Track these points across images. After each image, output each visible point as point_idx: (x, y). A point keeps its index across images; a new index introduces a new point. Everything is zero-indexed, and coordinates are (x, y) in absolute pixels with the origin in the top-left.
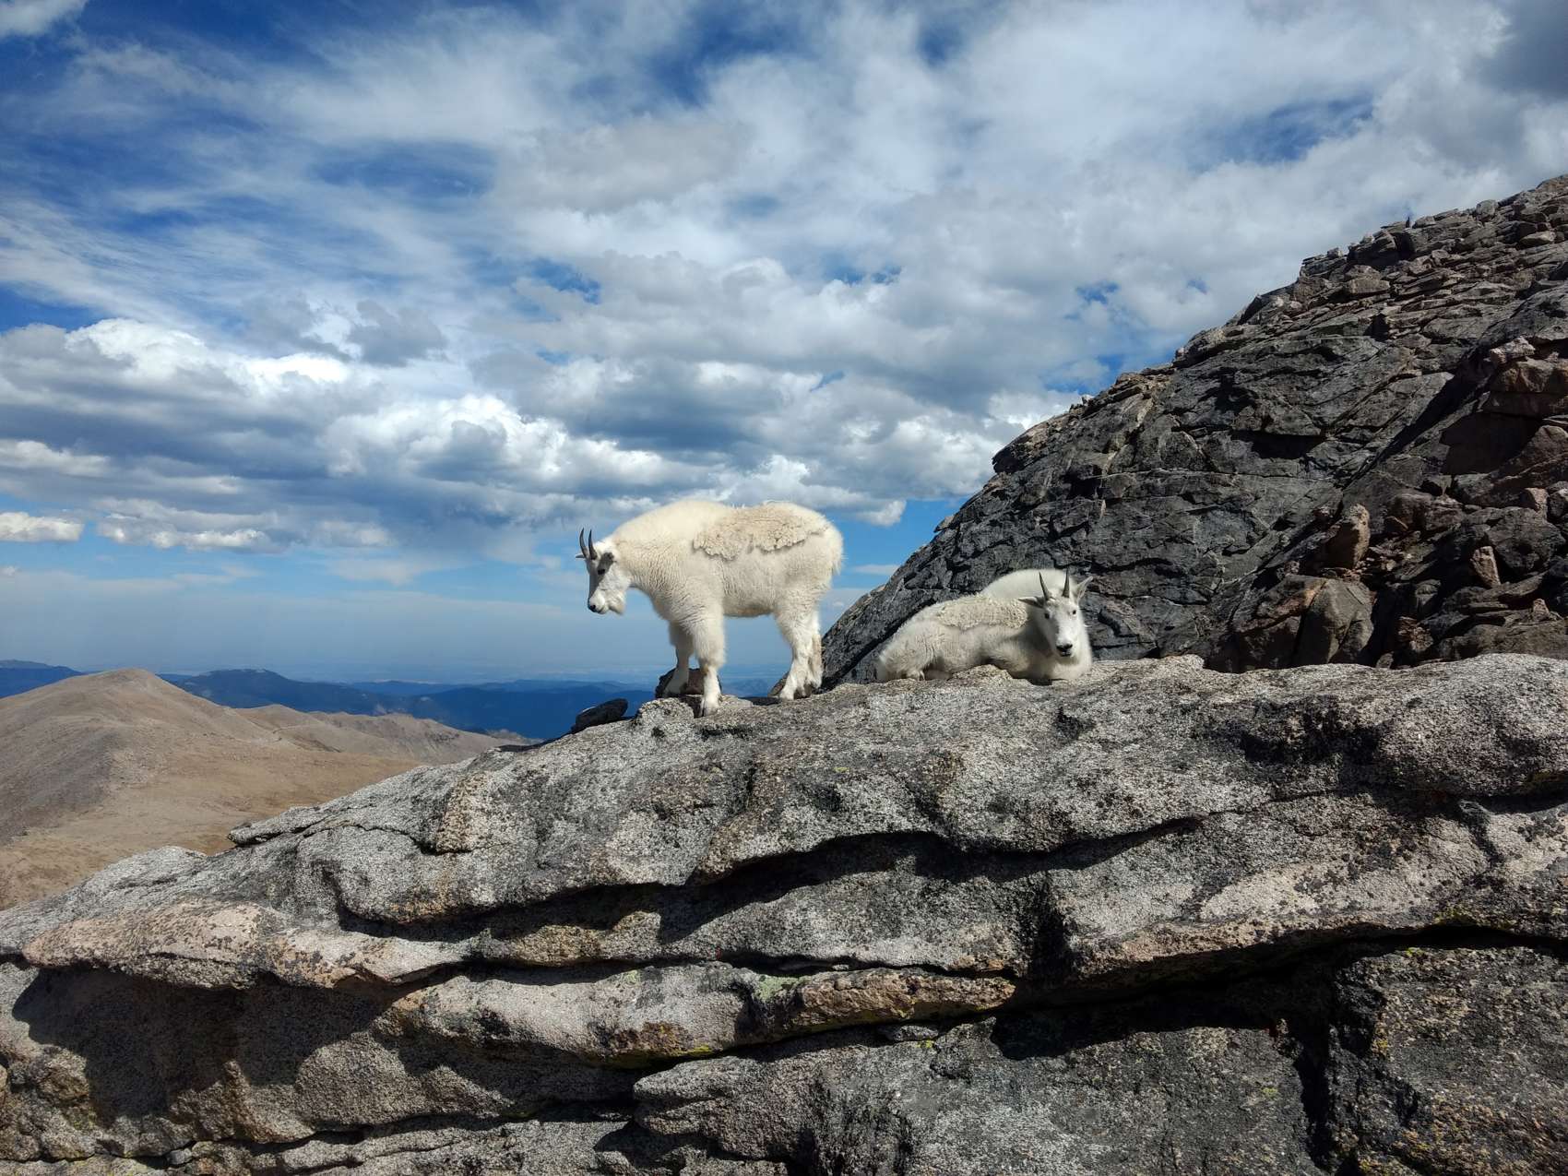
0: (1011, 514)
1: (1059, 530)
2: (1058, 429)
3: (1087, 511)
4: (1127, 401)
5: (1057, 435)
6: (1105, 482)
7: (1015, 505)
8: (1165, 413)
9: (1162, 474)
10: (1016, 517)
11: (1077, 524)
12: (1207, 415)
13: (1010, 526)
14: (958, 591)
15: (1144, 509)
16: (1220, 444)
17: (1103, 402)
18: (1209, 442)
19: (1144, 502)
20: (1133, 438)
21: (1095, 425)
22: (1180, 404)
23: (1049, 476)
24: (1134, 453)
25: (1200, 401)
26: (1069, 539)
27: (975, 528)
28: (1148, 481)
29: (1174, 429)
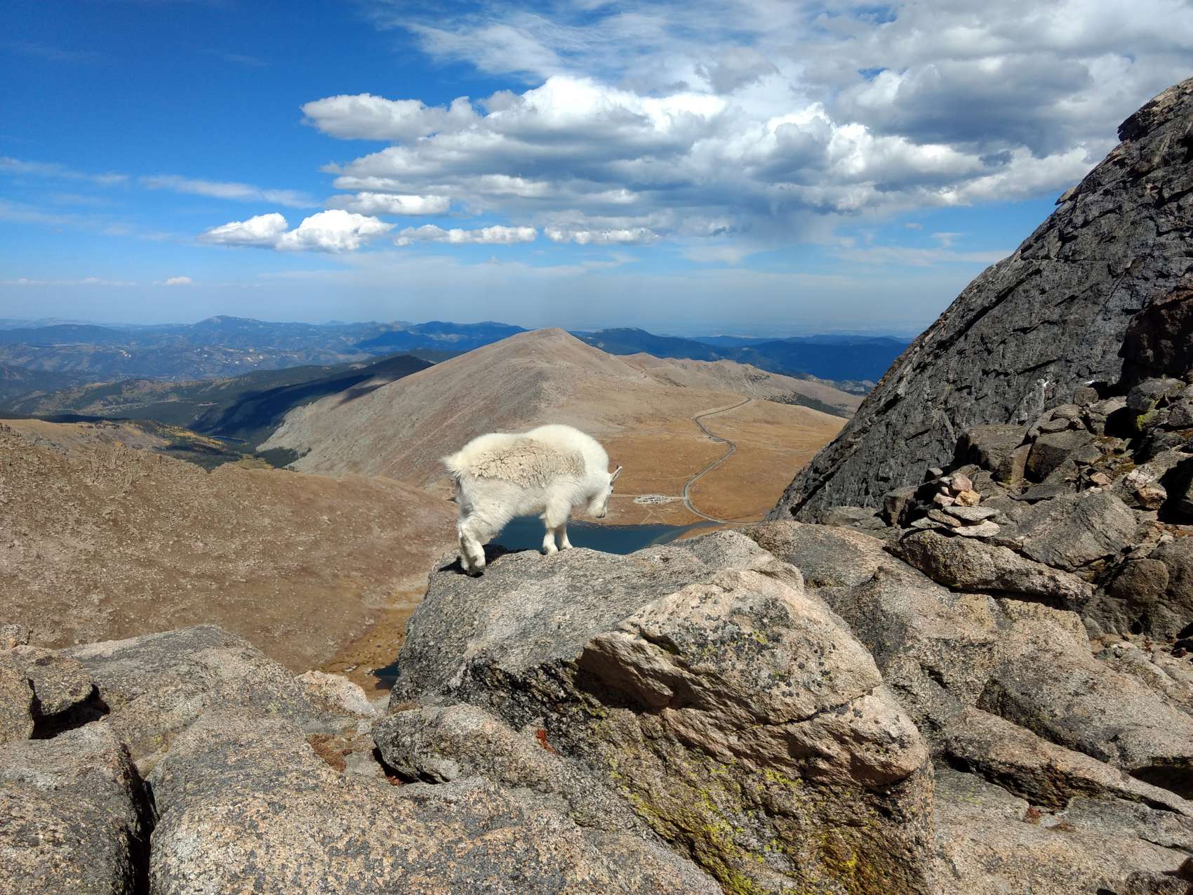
0: (1124, 182)
1: (1166, 195)
2: (1188, 91)
5: (1185, 98)
7: (1129, 174)
10: (1128, 185)
11: (1186, 189)
13: (1120, 195)
14: (1062, 261)
23: (1167, 141)
26: (1175, 204)
27: (1091, 198)
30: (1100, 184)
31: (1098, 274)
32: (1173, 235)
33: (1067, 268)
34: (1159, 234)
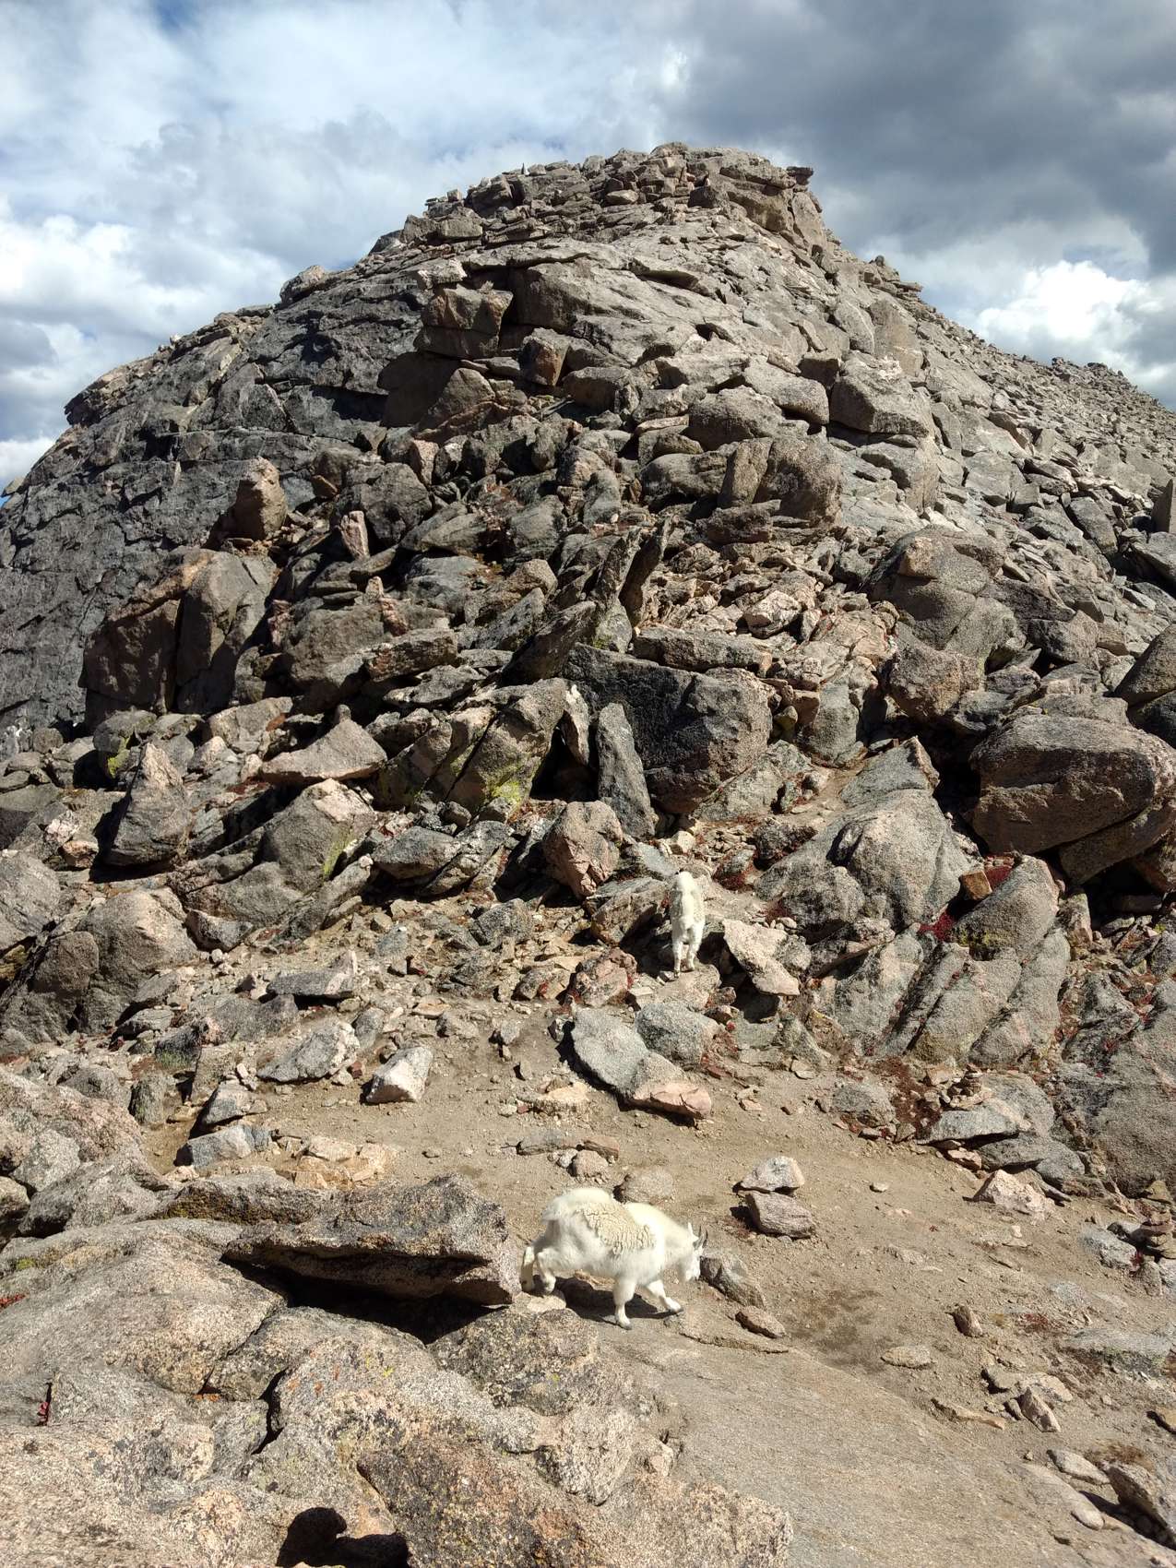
0: (81, 476)
1: (130, 497)
2: (140, 375)
3: (160, 475)
4: (212, 345)
5: (138, 382)
6: (180, 440)
7: (86, 466)
8: (250, 361)
9: (241, 433)
10: (86, 480)
11: (150, 491)
12: (291, 366)
13: (79, 492)
14: (20, 571)
15: (220, 474)
16: (301, 401)
17: (188, 345)
18: (291, 397)
19: (221, 466)
20: (215, 389)
21: (176, 372)
22: (264, 352)
23: (123, 431)
24: (215, 408)
25: (287, 348)
26: (139, 509)
27: (43, 492)
28: (226, 441)
29: (258, 381)
30: (52, 476)
31: (65, 590)
32: (142, 545)
33: (26, 580)
34: (129, 543)
